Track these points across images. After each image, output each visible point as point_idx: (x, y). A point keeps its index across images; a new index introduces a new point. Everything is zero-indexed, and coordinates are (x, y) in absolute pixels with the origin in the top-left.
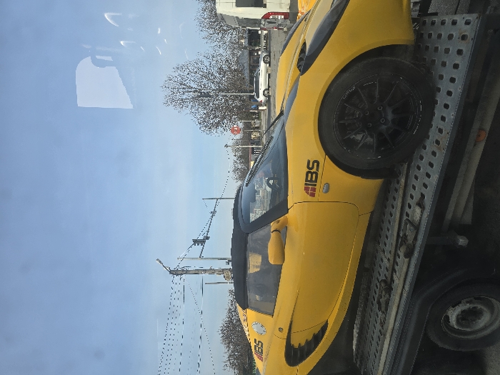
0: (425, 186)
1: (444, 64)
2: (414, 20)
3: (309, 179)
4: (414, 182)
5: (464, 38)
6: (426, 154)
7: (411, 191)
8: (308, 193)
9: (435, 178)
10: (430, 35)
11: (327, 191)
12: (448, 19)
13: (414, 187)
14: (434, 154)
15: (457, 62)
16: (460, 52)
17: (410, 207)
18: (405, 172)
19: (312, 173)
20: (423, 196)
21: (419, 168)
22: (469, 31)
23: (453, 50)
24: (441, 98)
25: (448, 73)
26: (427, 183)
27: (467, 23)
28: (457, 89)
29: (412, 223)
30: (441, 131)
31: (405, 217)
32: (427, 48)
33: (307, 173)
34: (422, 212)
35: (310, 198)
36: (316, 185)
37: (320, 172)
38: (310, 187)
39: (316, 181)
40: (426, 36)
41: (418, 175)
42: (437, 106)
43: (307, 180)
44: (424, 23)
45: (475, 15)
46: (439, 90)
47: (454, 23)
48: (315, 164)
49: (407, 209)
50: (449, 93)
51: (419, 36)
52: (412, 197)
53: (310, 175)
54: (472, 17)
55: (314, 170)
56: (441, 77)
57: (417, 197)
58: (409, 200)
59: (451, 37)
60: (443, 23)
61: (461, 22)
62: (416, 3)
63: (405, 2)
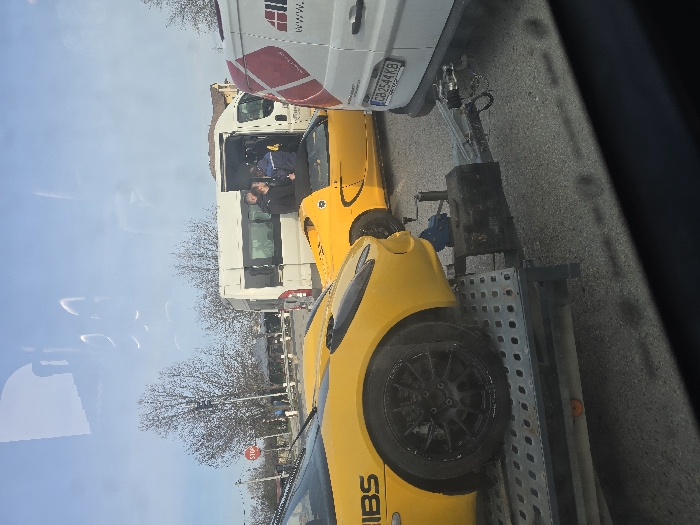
0: (535, 493)
1: (499, 324)
3: (367, 509)
5: (509, 293)
6: (518, 441)
7: (519, 506)
9: (542, 479)
10: (473, 295)
12: (487, 276)
13: (521, 499)
14: (528, 440)
15: (511, 320)
16: (510, 309)
18: (501, 475)
19: (370, 498)
20: (536, 510)
22: (512, 285)
24: (510, 364)
25: (506, 333)
26: (535, 488)
27: (507, 278)
32: (474, 308)
33: (363, 499)
36: (379, 519)
37: (381, 495)
38: (371, 523)
39: (378, 512)
40: (469, 297)
45: (512, 269)
46: (504, 354)
47: (493, 280)
48: (372, 481)
51: (462, 297)
52: (523, 515)
54: (510, 271)
56: (501, 339)
59: (495, 294)
60: (482, 281)
61: (500, 278)
62: (449, 267)
63: (434, 263)
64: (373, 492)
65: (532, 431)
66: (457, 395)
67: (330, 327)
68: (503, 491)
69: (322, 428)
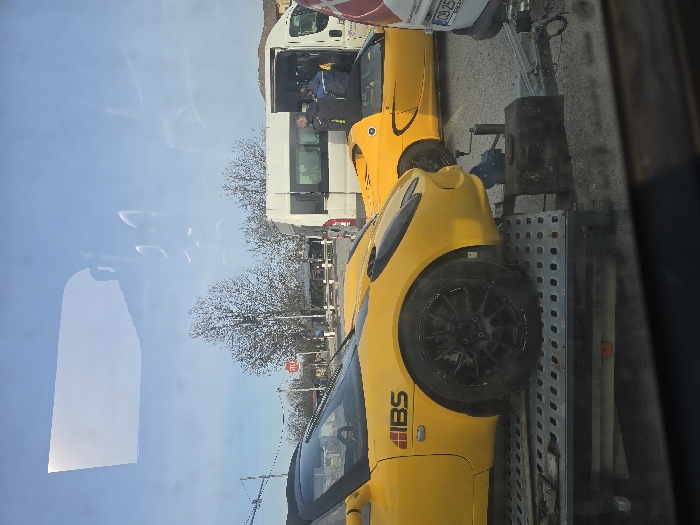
0: (553, 421)
1: (540, 265)
4: (538, 418)
5: (554, 235)
6: (544, 375)
7: (538, 432)
8: (396, 443)
9: (562, 410)
10: (518, 235)
11: (423, 438)
13: (540, 426)
15: (554, 262)
16: (554, 251)
17: (540, 456)
18: (524, 405)
19: (399, 412)
20: (553, 437)
21: (540, 397)
22: (558, 228)
23: (546, 250)
24: (546, 304)
26: (554, 417)
27: (555, 220)
28: (561, 291)
29: (548, 481)
30: (554, 345)
31: (537, 472)
32: (517, 249)
33: (393, 411)
34: (557, 461)
35: (399, 451)
36: (406, 430)
37: (410, 411)
38: (398, 432)
39: (405, 423)
40: (513, 236)
41: (540, 407)
42: (543, 314)
43: (393, 423)
44: (509, 222)
46: (541, 295)
47: (541, 221)
48: (402, 397)
49: (537, 460)
50: (554, 298)
51: (506, 236)
52: (540, 440)
54: (559, 214)
56: (540, 280)
57: (546, 439)
58: (537, 446)
59: (540, 235)
60: (529, 221)
61: (547, 219)
62: (497, 205)
63: (483, 200)
64: (402, 406)
65: (558, 368)
66: (489, 329)
67: (372, 256)
68: (523, 418)
69: (359, 348)
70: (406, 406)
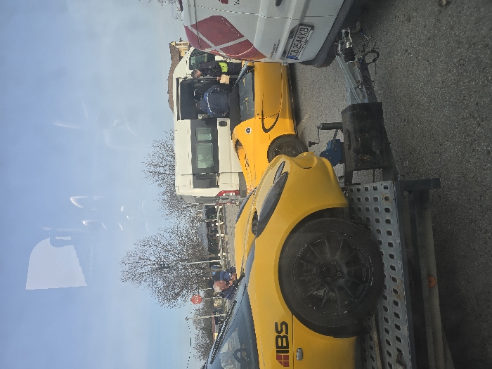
0: (399, 339)
1: (378, 221)
2: (343, 189)
3: (280, 345)
4: (386, 336)
5: (386, 199)
6: (388, 303)
7: (387, 348)
8: (281, 363)
9: (405, 331)
10: (359, 199)
12: (370, 186)
13: (388, 343)
14: (396, 303)
15: (388, 218)
16: (387, 210)
17: (391, 366)
18: (375, 326)
20: (399, 351)
21: (386, 320)
22: (390, 193)
23: (381, 209)
24: (385, 249)
27: (386, 188)
28: (396, 240)
30: (394, 280)
32: (360, 209)
36: (288, 352)
37: (290, 336)
38: (282, 354)
39: (287, 347)
40: (356, 201)
41: (387, 328)
42: (384, 257)
43: (278, 347)
44: (352, 190)
45: (390, 182)
46: (381, 243)
47: (375, 189)
48: (284, 326)
50: (390, 245)
51: (351, 200)
52: (390, 355)
53: (279, 339)
55: (283, 333)
56: (379, 231)
57: (394, 354)
58: (388, 359)
59: (376, 199)
60: (366, 189)
61: (380, 188)
62: (341, 178)
63: (332, 175)
65: (399, 297)
66: (345, 270)
67: (255, 218)
68: (375, 337)
69: (248, 288)
70: (287, 332)
